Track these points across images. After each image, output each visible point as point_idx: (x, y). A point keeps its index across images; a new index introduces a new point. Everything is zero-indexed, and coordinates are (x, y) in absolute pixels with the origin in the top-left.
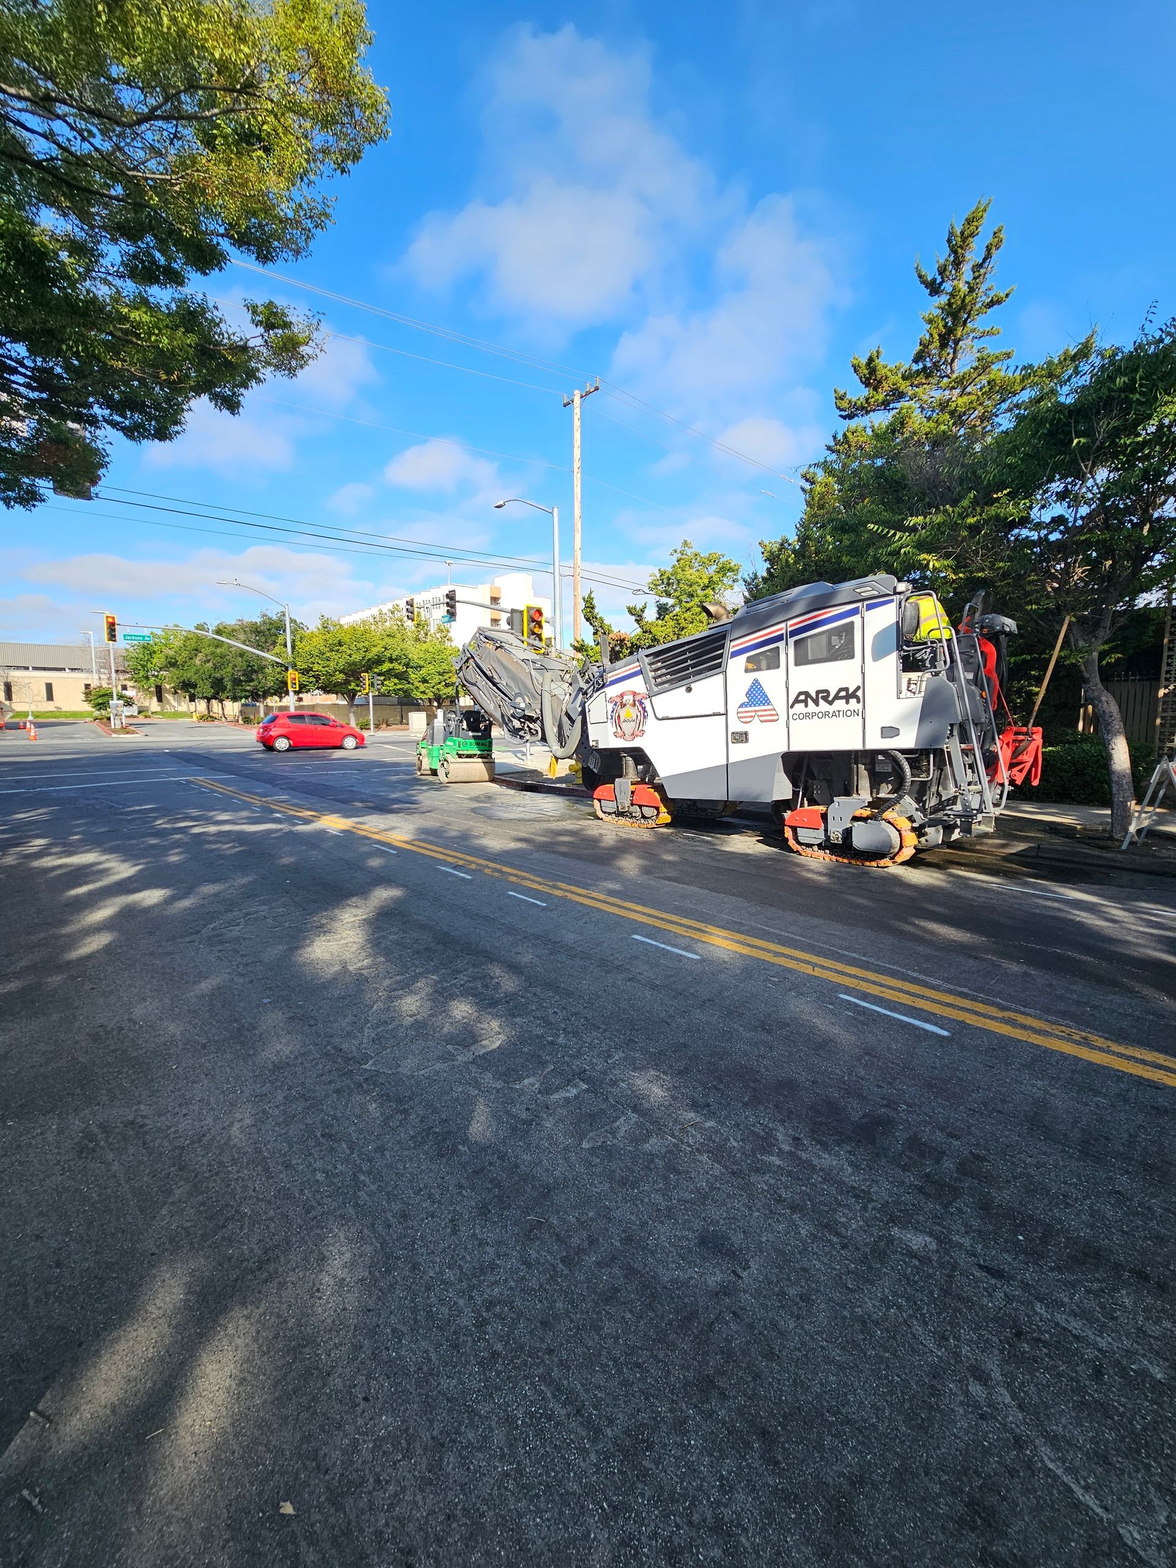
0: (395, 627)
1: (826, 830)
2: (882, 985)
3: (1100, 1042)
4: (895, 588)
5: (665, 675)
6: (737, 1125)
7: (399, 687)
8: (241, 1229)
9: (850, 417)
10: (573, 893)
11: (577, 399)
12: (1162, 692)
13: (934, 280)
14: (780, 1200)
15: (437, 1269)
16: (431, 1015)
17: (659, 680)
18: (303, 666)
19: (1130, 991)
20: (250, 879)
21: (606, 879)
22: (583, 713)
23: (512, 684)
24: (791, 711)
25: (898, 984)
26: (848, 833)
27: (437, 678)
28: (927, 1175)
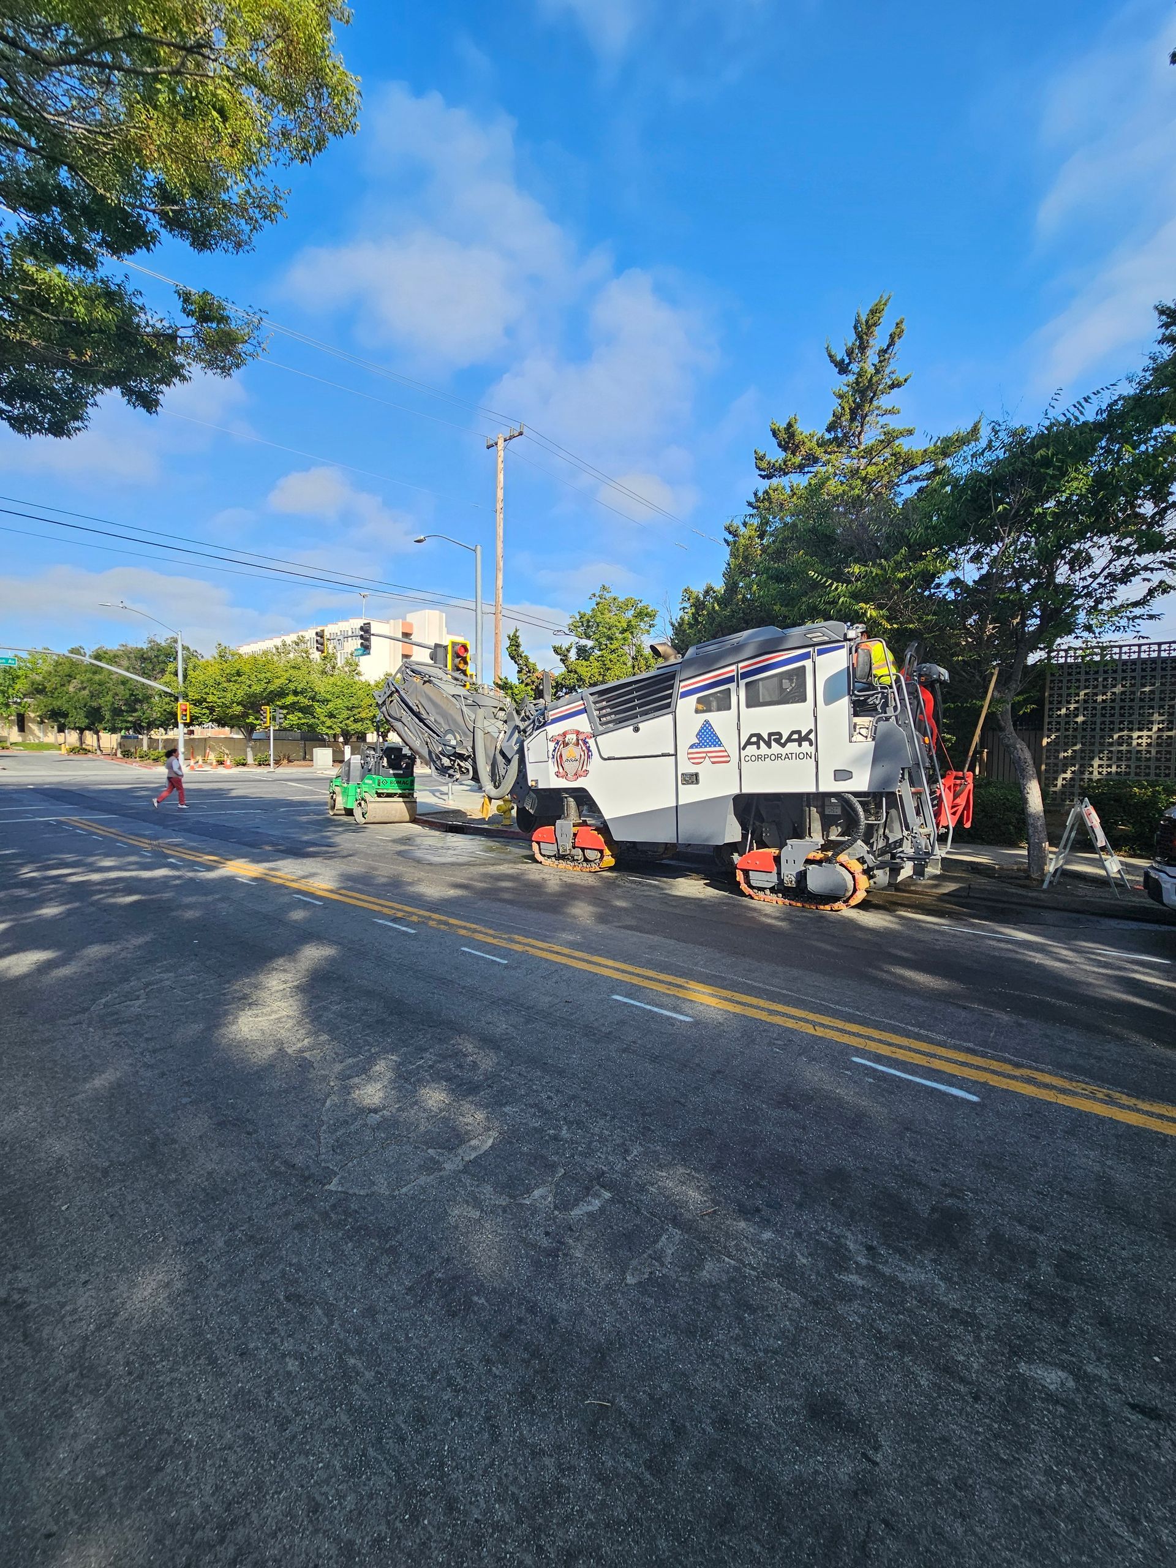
0: (300, 659)
1: (779, 874)
2: (890, 1044)
3: (1125, 1100)
4: (845, 635)
5: (610, 714)
6: (799, 1234)
7: (303, 721)
8: (187, 1469)
9: (769, 477)
10: (533, 946)
11: (501, 443)
12: (1045, 741)
13: (843, 360)
14: (881, 1338)
15: (483, 1505)
16: (399, 1109)
17: (604, 719)
18: (193, 695)
19: (1119, 1038)
20: (147, 938)
21: (564, 930)
22: (521, 752)
23: (441, 721)
24: (743, 753)
25: (905, 1042)
26: (802, 876)
27: (346, 713)
28: (1029, 1285)
